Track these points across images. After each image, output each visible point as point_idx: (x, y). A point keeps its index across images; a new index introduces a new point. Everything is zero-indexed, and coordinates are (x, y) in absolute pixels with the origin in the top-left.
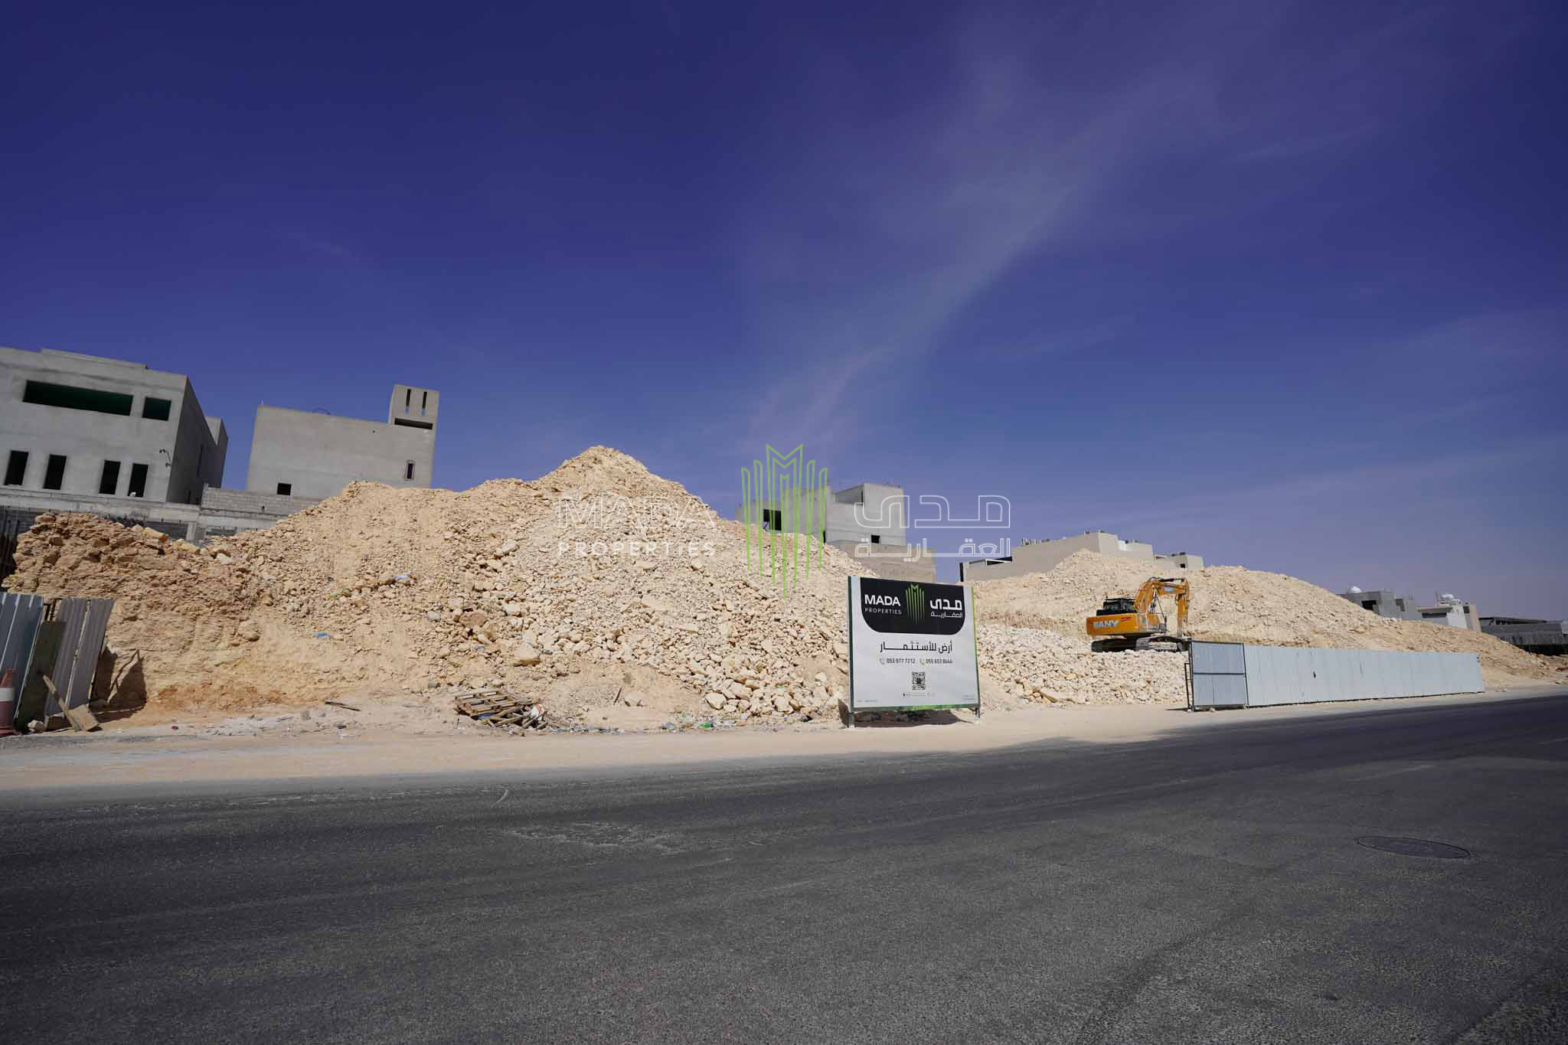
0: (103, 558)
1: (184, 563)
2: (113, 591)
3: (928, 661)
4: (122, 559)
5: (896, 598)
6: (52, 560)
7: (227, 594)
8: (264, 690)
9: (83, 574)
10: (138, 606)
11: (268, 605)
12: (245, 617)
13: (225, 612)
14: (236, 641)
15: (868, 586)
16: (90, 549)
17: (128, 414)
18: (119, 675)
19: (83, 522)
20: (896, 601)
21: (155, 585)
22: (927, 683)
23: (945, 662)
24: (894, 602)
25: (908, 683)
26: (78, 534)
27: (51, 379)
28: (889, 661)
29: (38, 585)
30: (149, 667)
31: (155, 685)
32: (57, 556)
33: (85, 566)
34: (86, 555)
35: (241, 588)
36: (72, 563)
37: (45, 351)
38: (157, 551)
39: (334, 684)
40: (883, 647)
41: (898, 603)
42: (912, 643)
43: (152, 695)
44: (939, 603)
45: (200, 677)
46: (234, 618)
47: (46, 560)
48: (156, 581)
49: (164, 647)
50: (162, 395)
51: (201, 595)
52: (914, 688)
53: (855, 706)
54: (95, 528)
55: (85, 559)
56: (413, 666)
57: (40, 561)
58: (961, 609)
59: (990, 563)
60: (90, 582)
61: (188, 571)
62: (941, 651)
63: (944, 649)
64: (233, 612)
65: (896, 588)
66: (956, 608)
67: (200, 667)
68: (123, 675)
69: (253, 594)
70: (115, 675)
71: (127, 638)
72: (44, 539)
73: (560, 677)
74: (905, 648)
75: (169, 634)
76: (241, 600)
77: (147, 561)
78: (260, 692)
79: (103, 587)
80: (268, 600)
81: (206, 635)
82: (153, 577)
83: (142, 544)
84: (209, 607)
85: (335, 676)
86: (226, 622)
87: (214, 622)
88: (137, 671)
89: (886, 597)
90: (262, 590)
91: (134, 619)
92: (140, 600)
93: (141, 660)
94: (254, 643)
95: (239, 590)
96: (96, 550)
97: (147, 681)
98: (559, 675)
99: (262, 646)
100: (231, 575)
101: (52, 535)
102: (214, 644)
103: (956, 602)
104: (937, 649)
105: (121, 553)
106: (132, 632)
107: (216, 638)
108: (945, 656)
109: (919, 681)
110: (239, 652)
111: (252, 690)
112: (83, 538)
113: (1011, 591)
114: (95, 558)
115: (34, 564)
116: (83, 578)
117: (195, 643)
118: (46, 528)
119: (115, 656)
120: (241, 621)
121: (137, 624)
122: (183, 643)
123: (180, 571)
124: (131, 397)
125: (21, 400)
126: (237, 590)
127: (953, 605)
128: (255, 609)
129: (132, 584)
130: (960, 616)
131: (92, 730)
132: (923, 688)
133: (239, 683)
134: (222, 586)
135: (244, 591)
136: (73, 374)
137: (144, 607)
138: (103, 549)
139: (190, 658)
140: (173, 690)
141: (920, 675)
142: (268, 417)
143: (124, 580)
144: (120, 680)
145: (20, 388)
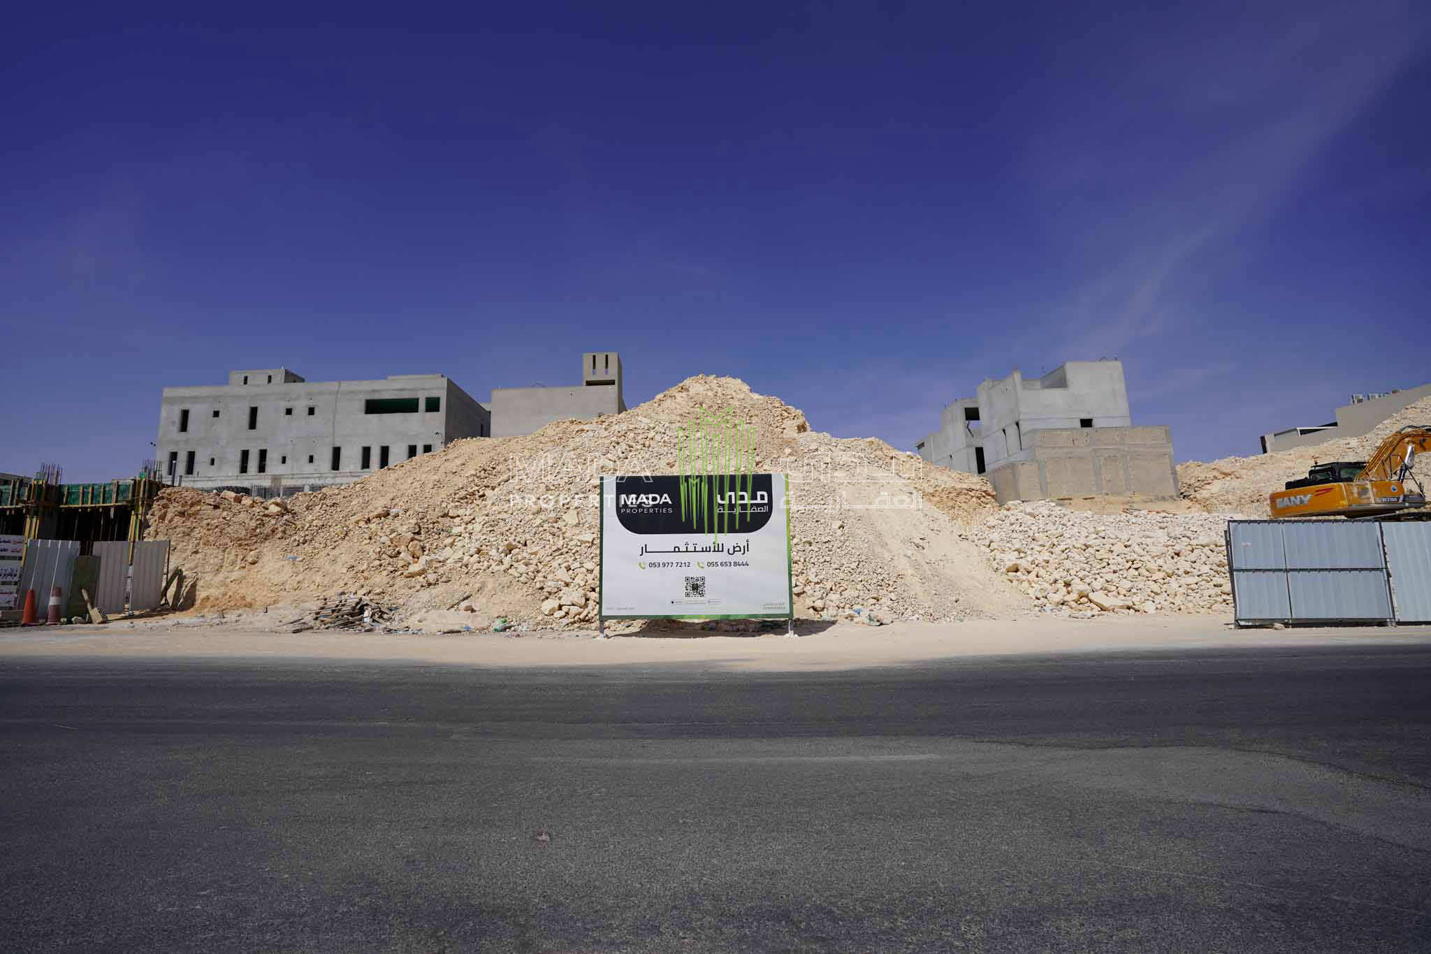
0: (186, 514)
1: (225, 514)
2: (188, 535)
3: (710, 564)
4: (193, 514)
5: (666, 495)
6: (163, 517)
7: (244, 532)
8: (248, 599)
9: (173, 526)
10: (198, 544)
11: (279, 538)
12: (254, 547)
13: (240, 545)
14: (243, 565)
15: (628, 485)
16: (180, 509)
17: (417, 411)
18: (184, 590)
19: (178, 492)
20: (666, 498)
21: (209, 530)
22: (707, 588)
23: (736, 564)
24: (663, 500)
25: (681, 589)
26: (175, 500)
27: (377, 397)
28: (652, 565)
29: (157, 534)
30: (200, 583)
31: (201, 594)
32: (165, 514)
33: (177, 519)
34: (176, 513)
35: (256, 528)
36: (169, 518)
37: (389, 378)
38: (212, 507)
39: (278, 594)
40: (644, 550)
41: (668, 500)
42: (687, 544)
43: (198, 602)
44: (730, 497)
45: (222, 590)
46: (246, 549)
47: (160, 518)
48: (209, 527)
49: (208, 570)
50: (434, 394)
51: (228, 535)
52: (687, 595)
53: (603, 614)
54: (183, 496)
55: (176, 515)
56: (339, 579)
57: (157, 518)
58: (766, 501)
59: (1303, 432)
60: (178, 530)
61: (224, 518)
62: (731, 552)
63: (736, 549)
64: (247, 544)
65: (667, 484)
66: (759, 501)
67: (224, 584)
68: (187, 589)
69: (267, 530)
70: (183, 589)
71: (192, 565)
72: (159, 505)
73: (431, 587)
74: (677, 550)
75: (212, 562)
76: (256, 536)
77: (204, 514)
78: (247, 600)
79: (184, 532)
80: (280, 535)
81: (229, 561)
82: (208, 524)
83: (204, 503)
84: (231, 542)
85: (281, 587)
86: (241, 552)
87: (233, 553)
88: (194, 586)
89: (650, 496)
90: (277, 529)
91: (196, 552)
92: (200, 539)
93: (197, 579)
94: (253, 566)
95: (254, 530)
96: (183, 509)
97: (197, 593)
98: (430, 585)
99: (256, 567)
100: (251, 519)
101: (165, 501)
102: (232, 567)
103: (759, 493)
104: (726, 550)
105: (193, 509)
106: (197, 561)
107: (233, 563)
108: (738, 557)
109: (695, 587)
110: (244, 572)
111: (243, 598)
112: (177, 502)
113: (1290, 464)
114: (182, 514)
115: (156, 521)
116: (175, 528)
117: (224, 567)
118: (163, 498)
119: (185, 577)
120: (251, 550)
121: (198, 556)
122: (217, 568)
123: (221, 520)
124: (418, 399)
125: (364, 412)
126: (252, 529)
127: (754, 497)
128: (267, 542)
129: (197, 531)
130: (766, 509)
131: (99, 623)
132: (702, 595)
133: (238, 594)
134: (241, 527)
135: (258, 530)
136: (387, 390)
137: (201, 545)
138: (185, 509)
139: (221, 577)
140: (208, 598)
141: (697, 580)
142: (498, 395)
143: (194, 528)
144: (185, 593)
145: (363, 405)
